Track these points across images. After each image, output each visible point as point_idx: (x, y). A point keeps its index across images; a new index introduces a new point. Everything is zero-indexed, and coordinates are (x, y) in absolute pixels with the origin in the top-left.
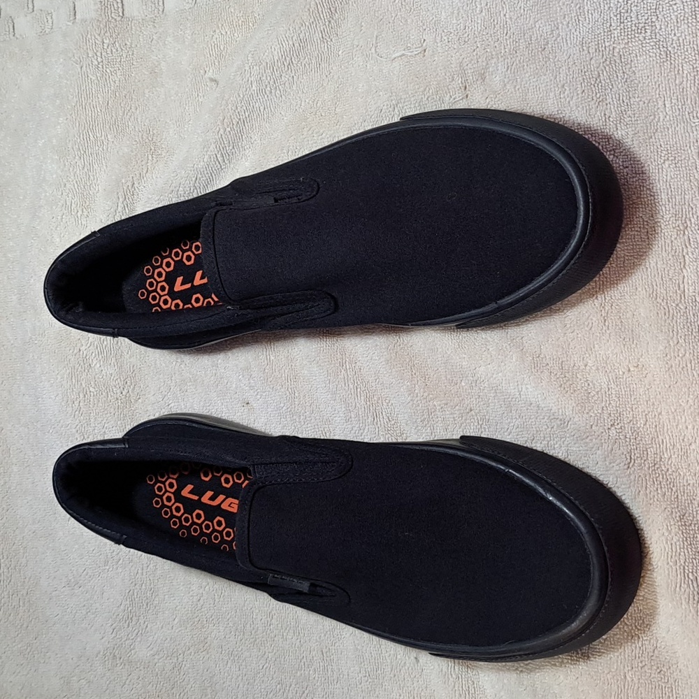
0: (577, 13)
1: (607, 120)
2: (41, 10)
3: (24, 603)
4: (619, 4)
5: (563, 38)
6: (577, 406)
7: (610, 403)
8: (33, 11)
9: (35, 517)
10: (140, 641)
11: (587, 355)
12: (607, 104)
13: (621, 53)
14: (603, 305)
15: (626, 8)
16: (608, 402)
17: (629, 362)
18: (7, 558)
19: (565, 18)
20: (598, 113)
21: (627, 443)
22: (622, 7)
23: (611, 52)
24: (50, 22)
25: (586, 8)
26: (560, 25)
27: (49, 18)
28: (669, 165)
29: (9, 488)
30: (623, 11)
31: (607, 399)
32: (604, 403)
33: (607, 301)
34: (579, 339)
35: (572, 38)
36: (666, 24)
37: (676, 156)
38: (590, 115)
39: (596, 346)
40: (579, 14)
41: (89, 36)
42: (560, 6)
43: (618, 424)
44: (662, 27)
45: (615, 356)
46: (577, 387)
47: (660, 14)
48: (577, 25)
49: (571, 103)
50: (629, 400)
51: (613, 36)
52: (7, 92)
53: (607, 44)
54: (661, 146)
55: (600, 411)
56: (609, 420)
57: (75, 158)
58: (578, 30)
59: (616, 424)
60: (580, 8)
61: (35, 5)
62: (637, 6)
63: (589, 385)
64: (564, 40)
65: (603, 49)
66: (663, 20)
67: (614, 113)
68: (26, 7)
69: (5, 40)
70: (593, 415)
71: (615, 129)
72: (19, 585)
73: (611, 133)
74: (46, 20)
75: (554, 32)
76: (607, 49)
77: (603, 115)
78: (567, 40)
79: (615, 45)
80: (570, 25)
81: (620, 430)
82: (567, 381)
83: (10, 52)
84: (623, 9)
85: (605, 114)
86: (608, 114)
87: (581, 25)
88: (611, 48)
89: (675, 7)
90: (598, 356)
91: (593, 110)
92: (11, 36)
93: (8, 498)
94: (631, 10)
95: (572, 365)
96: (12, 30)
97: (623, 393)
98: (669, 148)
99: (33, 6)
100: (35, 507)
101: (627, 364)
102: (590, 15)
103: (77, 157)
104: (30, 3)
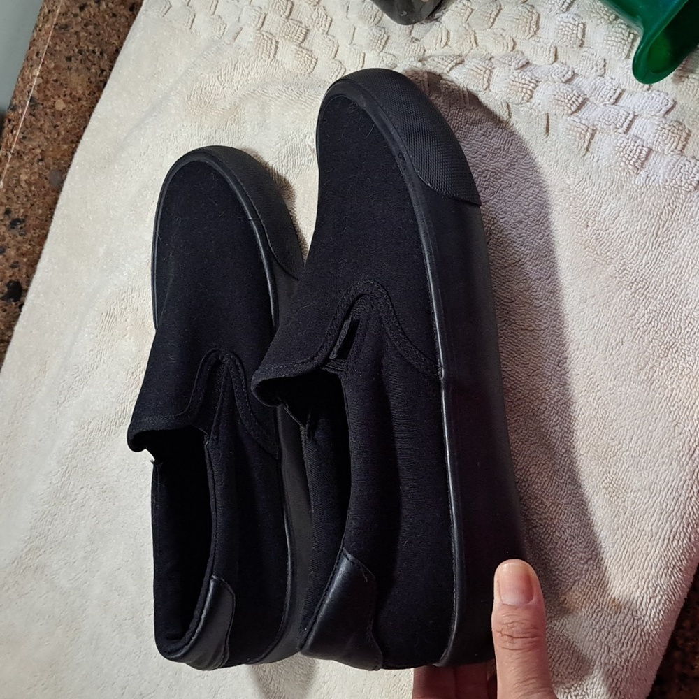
25: (615, 300)
28: (605, 493)
29: (33, 401)
36: (671, 368)
37: (616, 490)
44: (666, 368)
47: (671, 354)
54: (609, 472)
62: (656, 332)
66: (671, 362)
68: (209, 8)
69: (181, 29)
71: (581, 428)
73: (576, 429)
74: (218, 28)
83: (181, 42)
89: (687, 359)
92: (188, 28)
94: (649, 333)
98: (614, 480)
99: (215, 10)
104: (214, 5)
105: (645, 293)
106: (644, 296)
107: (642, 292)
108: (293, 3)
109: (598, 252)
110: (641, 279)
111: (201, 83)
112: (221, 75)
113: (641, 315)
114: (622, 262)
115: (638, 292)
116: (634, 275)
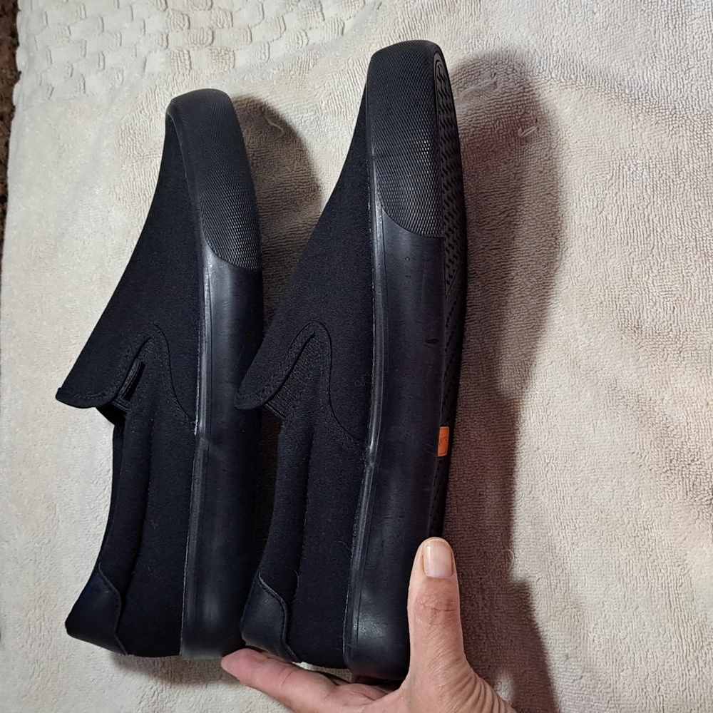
0: (653, 50)
1: (679, 154)
2: (112, 68)
3: (63, 669)
4: (695, 41)
5: (639, 76)
6: (656, 439)
7: (689, 438)
8: (104, 69)
9: (78, 575)
10: (181, 703)
11: (663, 389)
12: (680, 137)
13: (699, 89)
14: (678, 337)
15: (701, 46)
16: (687, 437)
17: (707, 395)
18: (48, 621)
19: (640, 55)
20: (670, 147)
21: (708, 480)
22: (698, 44)
23: (689, 89)
24: (121, 78)
25: (662, 45)
26: (636, 63)
27: (120, 75)
30: (699, 48)
31: (687, 434)
32: (683, 438)
33: (681, 333)
34: (654, 372)
35: (649, 76)
38: (662, 148)
39: (672, 378)
40: (655, 51)
41: (158, 90)
42: (635, 45)
43: (698, 460)
45: (692, 390)
46: (655, 421)
48: (653, 62)
49: (643, 134)
50: (709, 434)
51: (691, 74)
52: (74, 148)
53: (685, 82)
55: (680, 446)
56: (689, 456)
57: (140, 202)
58: (655, 67)
59: (695, 460)
60: (656, 46)
61: (106, 63)
63: (667, 419)
64: (641, 78)
65: (682, 87)
67: (686, 147)
68: (97, 65)
69: (75, 97)
70: (673, 449)
72: (59, 648)
74: (116, 77)
75: (630, 70)
76: (686, 87)
77: (675, 149)
78: (643, 78)
79: (693, 82)
80: (646, 62)
81: (701, 466)
82: (644, 414)
83: (80, 109)
84: (699, 46)
85: (677, 148)
86: (680, 148)
87: (658, 62)
88: (689, 85)
90: (674, 390)
91: (665, 143)
92: (82, 92)
93: (52, 557)
95: (648, 399)
96: (82, 87)
97: (703, 427)
99: (104, 64)
100: (78, 565)
101: (705, 398)
102: (666, 52)
103: (142, 202)
104: (101, 61)
105: (684, 21)
106: (684, 25)
107: (681, 23)
108: (187, 15)
109: (620, 24)
110: (673, 14)
111: (126, 125)
112: (143, 109)
113: (692, 39)
114: (645, 15)
115: (677, 26)
116: (663, 16)
